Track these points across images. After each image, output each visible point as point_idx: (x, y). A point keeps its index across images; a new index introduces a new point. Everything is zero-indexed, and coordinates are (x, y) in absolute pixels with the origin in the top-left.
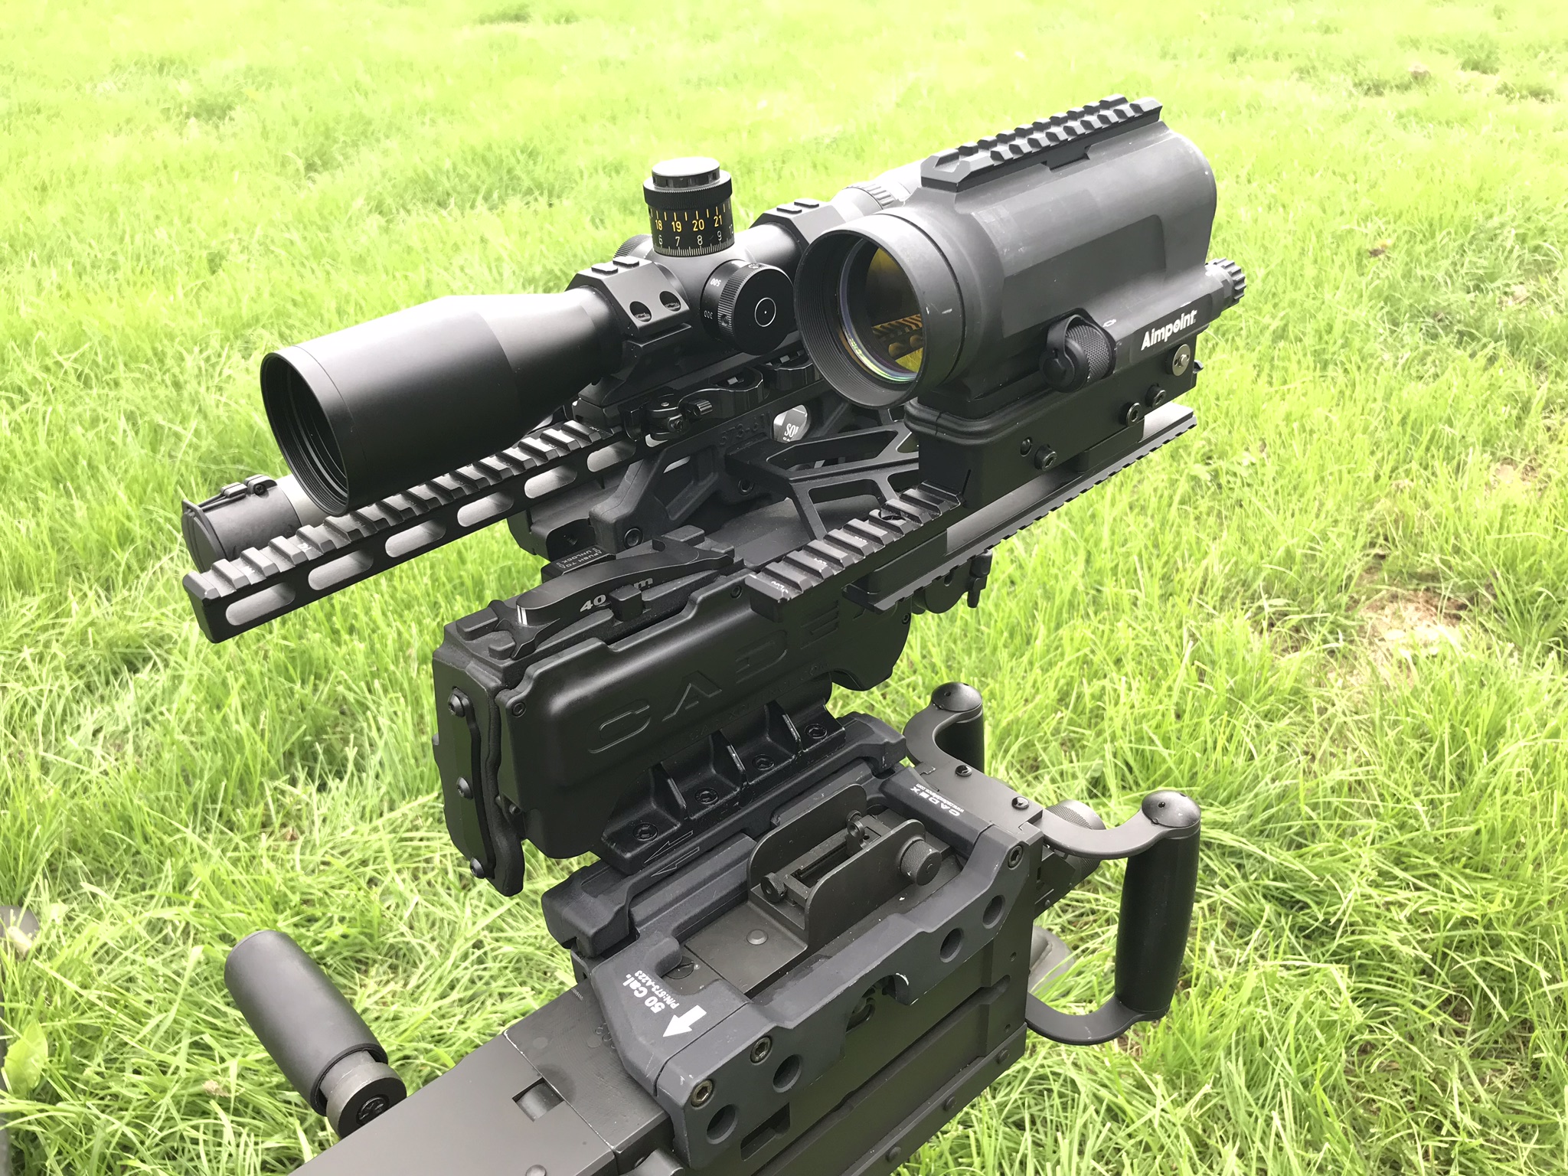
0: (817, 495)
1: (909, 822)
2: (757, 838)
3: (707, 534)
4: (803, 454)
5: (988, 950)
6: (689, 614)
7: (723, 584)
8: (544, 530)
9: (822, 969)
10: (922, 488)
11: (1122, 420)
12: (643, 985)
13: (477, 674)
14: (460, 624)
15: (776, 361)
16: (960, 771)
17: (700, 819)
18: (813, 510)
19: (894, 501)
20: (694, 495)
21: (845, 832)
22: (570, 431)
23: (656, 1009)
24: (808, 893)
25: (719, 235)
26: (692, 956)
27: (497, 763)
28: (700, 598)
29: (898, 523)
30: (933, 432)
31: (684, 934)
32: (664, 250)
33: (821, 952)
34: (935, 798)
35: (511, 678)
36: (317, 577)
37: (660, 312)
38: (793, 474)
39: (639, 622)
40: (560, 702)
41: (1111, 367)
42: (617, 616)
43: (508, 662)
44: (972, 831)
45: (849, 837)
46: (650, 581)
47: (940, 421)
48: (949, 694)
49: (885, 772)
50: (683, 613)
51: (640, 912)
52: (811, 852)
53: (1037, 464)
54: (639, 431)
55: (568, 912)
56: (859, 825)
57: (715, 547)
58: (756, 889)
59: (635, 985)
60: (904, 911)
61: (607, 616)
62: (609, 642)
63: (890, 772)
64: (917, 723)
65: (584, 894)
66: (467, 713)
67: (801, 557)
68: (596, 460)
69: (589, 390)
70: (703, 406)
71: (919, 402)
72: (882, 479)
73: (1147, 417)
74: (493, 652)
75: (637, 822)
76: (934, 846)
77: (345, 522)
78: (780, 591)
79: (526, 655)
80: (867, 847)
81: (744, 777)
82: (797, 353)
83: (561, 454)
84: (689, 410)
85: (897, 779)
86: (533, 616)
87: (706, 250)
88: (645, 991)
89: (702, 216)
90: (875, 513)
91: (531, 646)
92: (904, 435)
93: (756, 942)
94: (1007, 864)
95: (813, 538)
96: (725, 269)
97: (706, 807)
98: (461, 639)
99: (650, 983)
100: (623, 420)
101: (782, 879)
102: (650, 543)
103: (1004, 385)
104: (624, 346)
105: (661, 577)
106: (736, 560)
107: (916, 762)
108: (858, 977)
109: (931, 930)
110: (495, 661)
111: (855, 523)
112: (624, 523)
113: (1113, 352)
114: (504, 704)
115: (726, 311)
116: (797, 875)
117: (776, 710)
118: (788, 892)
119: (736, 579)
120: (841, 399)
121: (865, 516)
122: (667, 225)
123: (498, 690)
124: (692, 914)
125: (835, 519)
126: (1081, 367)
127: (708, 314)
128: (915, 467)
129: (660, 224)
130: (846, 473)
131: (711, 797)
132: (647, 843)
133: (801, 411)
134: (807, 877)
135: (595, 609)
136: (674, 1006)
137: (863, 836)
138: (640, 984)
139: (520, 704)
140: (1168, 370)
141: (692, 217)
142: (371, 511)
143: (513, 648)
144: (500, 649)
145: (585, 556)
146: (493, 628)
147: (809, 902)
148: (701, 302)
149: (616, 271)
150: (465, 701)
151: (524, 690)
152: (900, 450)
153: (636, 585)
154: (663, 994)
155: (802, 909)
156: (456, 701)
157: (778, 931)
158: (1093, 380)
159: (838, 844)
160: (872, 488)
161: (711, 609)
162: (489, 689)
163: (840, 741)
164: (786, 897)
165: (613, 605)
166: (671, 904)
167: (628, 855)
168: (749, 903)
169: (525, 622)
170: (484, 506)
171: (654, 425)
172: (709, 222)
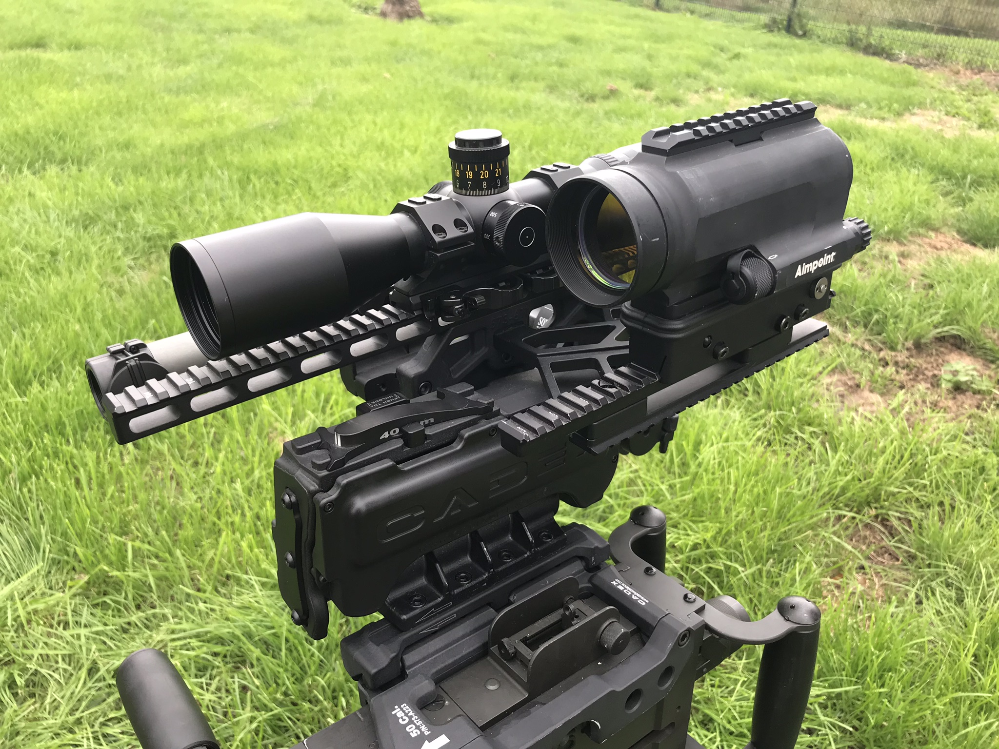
0: (555, 367)
1: (608, 608)
2: (498, 610)
3: (475, 389)
4: (549, 337)
5: (660, 706)
6: (458, 446)
7: (484, 425)
8: (365, 380)
9: (538, 712)
10: (630, 366)
11: (777, 327)
12: (406, 715)
13: (302, 479)
14: (294, 442)
15: (533, 272)
16: (648, 571)
17: (458, 594)
18: (552, 377)
19: (610, 375)
20: (471, 361)
21: (561, 611)
22: (386, 312)
23: (413, 735)
24: (532, 655)
25: (500, 182)
26: (445, 695)
27: (313, 544)
28: (466, 435)
29: (613, 390)
30: (640, 327)
31: (440, 679)
32: (459, 191)
33: (538, 699)
34: (628, 590)
35: (326, 485)
36: (197, 403)
37: (453, 233)
38: (541, 351)
39: (420, 449)
40: (360, 503)
41: (773, 288)
42: (406, 444)
43: (325, 473)
44: (654, 618)
45: (564, 615)
46: (432, 420)
47: (647, 320)
48: (643, 514)
49: (593, 568)
50: (453, 445)
51: (410, 658)
52: (536, 624)
53: (715, 355)
54: (434, 314)
55: (358, 655)
56: (572, 607)
57: (481, 398)
58: (494, 649)
59: (400, 714)
60: (600, 673)
61: (399, 443)
62: (399, 463)
63: (598, 568)
64: (618, 533)
65: (371, 643)
66: (294, 507)
67: (541, 410)
68: (403, 333)
69: (401, 284)
70: (479, 300)
71: (632, 305)
72: (603, 359)
73: (794, 327)
74: (315, 465)
75: (412, 592)
76: (625, 627)
77: (220, 365)
78: (523, 433)
79: (337, 468)
80: (577, 625)
81: (492, 566)
82: (547, 268)
83: (377, 327)
84: (468, 302)
85: (602, 574)
86: (345, 440)
87: (489, 192)
88: (407, 720)
89: (487, 168)
90: (596, 382)
91: (343, 462)
92: (621, 329)
93: (491, 688)
94: (678, 644)
95: (551, 397)
96: (501, 206)
97: (462, 585)
98: (294, 453)
99: (411, 714)
100: (423, 306)
101: (513, 643)
102: (435, 393)
103: (695, 297)
104: (426, 255)
105: (440, 419)
106: (495, 409)
107: (616, 562)
108: (564, 721)
109: (619, 689)
110: (315, 471)
111: (581, 388)
112: (420, 377)
113: (775, 277)
114: (319, 502)
115: (499, 234)
116: (524, 641)
117: (518, 519)
118: (517, 652)
119: (493, 423)
120: (578, 301)
121: (588, 384)
122: (463, 173)
123: (316, 492)
124: (447, 663)
125: (568, 385)
126: (751, 287)
127: (487, 237)
128: (627, 351)
129: (458, 173)
130: (579, 352)
131: (466, 578)
132: (419, 609)
133: (549, 308)
134: (532, 643)
135: (391, 438)
136: (427, 733)
137: (574, 616)
138: (403, 713)
139: (331, 503)
140: (812, 295)
141: (480, 169)
142: (239, 358)
143: (329, 463)
144: (319, 462)
145: (388, 400)
146: (318, 447)
147: (532, 663)
148: (483, 227)
149: (425, 203)
150: (293, 499)
151: (333, 494)
152: (616, 339)
153: (422, 423)
154: (419, 723)
155: (526, 666)
156: (287, 498)
157: (507, 680)
158: (760, 297)
159: (556, 620)
160: (595, 364)
161: (473, 443)
162: (309, 491)
163: (564, 543)
164: (516, 657)
165: (404, 435)
166: (433, 654)
167: (404, 617)
168: (489, 658)
169: (339, 444)
170: (322, 359)
171: (445, 311)
172: (492, 173)
